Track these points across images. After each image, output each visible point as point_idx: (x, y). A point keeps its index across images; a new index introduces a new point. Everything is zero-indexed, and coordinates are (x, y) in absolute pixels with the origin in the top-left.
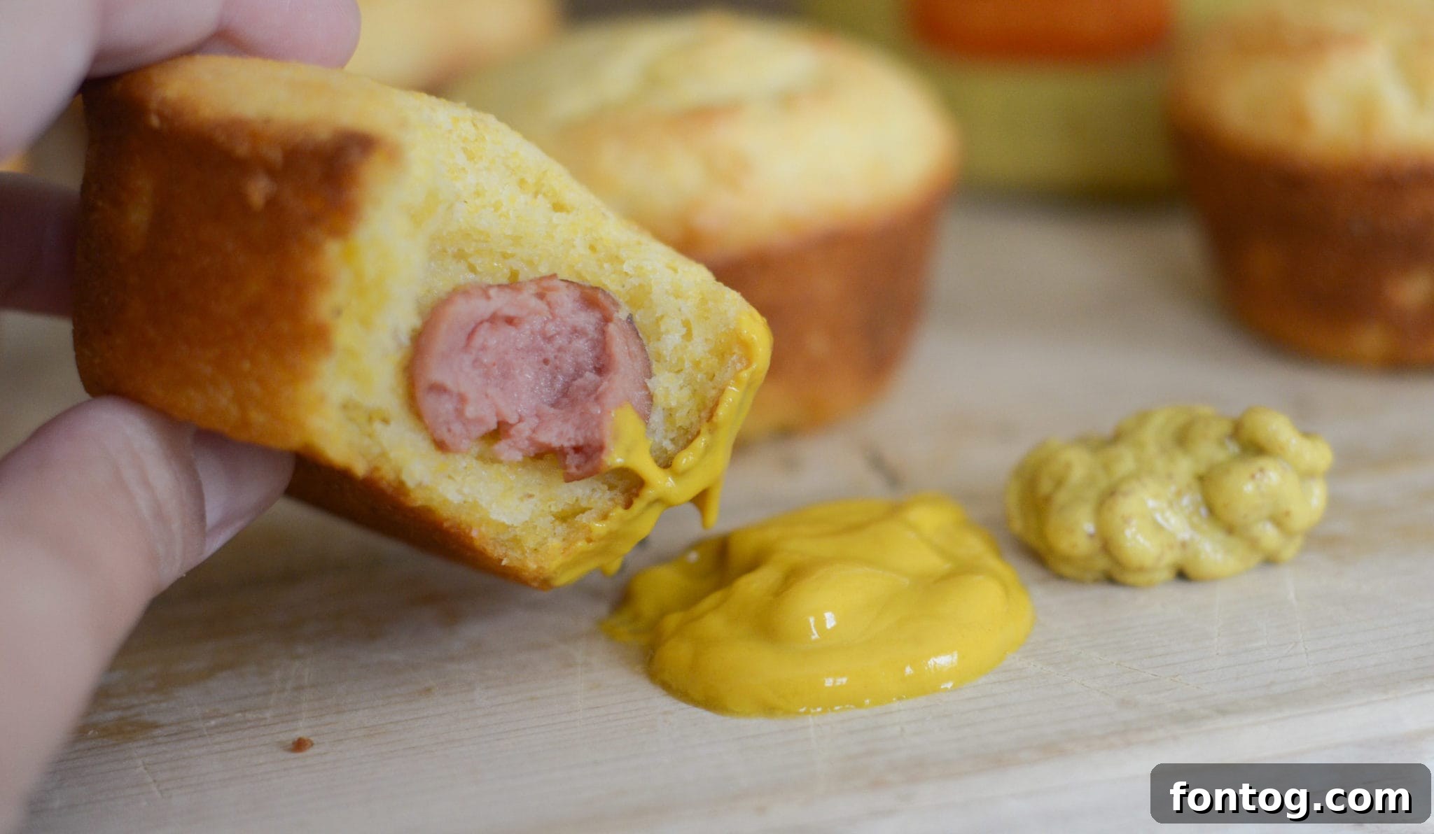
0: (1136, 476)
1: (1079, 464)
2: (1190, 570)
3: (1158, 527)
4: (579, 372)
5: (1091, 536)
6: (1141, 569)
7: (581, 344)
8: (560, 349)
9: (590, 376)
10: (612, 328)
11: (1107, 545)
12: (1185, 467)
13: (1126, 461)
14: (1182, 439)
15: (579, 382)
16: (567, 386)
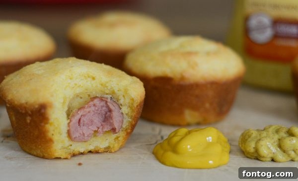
0: (266, 137)
1: (254, 134)
2: (275, 159)
3: (269, 148)
4: (106, 113)
5: (254, 148)
6: (263, 157)
7: (104, 108)
8: (101, 111)
9: (108, 113)
10: (108, 103)
11: (257, 150)
12: (276, 137)
13: (264, 134)
14: (277, 131)
15: (107, 115)
16: (105, 116)
